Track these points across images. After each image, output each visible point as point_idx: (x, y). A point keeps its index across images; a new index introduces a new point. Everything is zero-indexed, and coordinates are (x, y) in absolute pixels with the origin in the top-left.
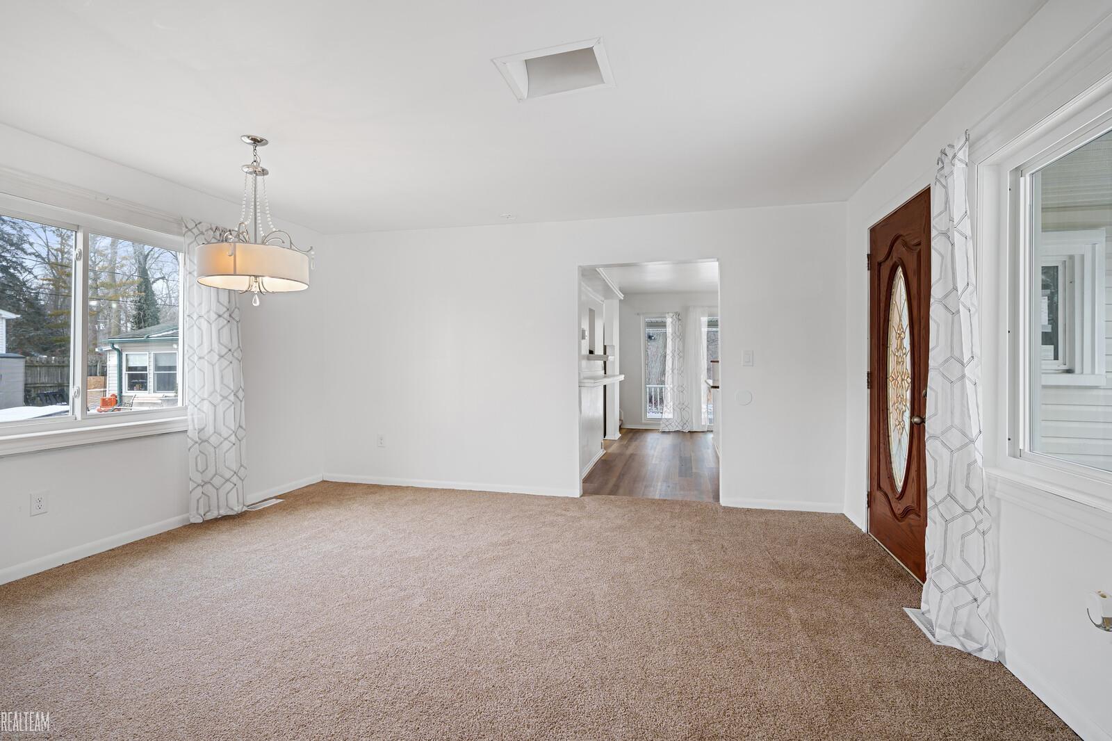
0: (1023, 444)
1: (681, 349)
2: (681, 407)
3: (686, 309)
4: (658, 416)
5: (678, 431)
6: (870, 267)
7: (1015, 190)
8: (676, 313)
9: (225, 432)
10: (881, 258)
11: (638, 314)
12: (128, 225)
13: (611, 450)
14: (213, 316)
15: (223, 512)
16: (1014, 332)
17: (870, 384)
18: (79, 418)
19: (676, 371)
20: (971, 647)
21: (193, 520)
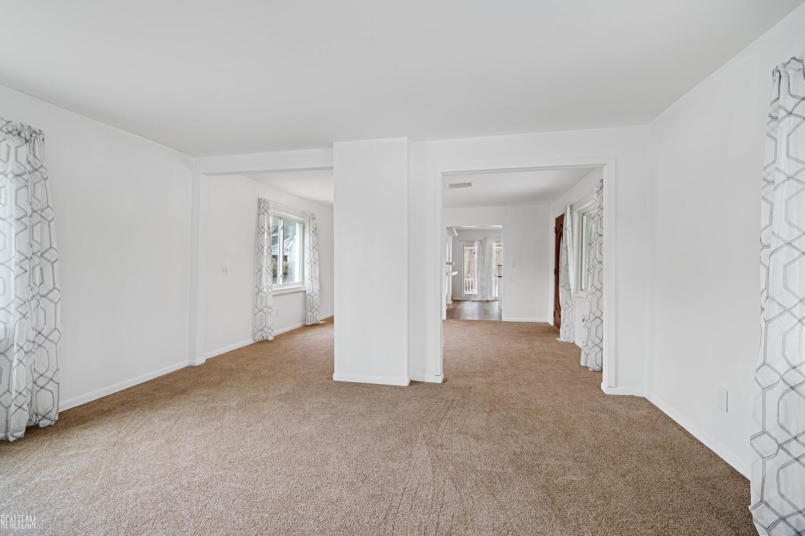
0: (583, 287)
1: (482, 259)
2: (481, 289)
3: (485, 239)
4: (470, 293)
5: (480, 301)
6: (555, 232)
7: (582, 219)
8: (480, 241)
9: (316, 292)
10: (558, 230)
11: (460, 241)
12: (286, 214)
13: (451, 307)
14: (312, 248)
15: (315, 322)
16: (582, 257)
17: (555, 274)
18: (281, 284)
19: (479, 270)
20: (568, 340)
21: (307, 324)
